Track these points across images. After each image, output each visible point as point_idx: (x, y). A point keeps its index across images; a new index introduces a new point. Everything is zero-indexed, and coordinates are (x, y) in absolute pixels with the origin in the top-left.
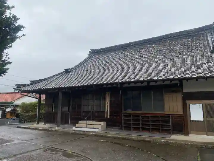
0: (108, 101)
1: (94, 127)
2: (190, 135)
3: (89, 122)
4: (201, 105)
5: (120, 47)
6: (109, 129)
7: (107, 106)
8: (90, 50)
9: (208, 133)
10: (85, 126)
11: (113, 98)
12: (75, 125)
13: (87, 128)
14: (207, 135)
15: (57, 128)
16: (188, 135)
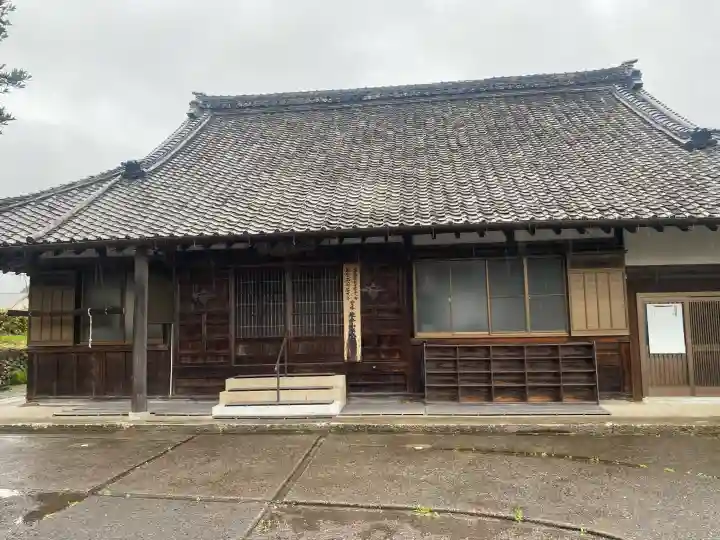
0: (352, 298)
1: (309, 399)
2: (646, 400)
3: (286, 381)
4: (679, 306)
5: (325, 100)
6: (359, 400)
7: (352, 315)
8: (194, 98)
9: (697, 388)
10: (271, 396)
11: (373, 285)
12: (214, 396)
13: (278, 403)
14: (693, 394)
16: (641, 400)
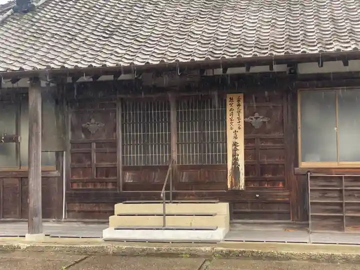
0: (235, 128)
1: (194, 225)
11: (257, 115)
15: (29, 237)
